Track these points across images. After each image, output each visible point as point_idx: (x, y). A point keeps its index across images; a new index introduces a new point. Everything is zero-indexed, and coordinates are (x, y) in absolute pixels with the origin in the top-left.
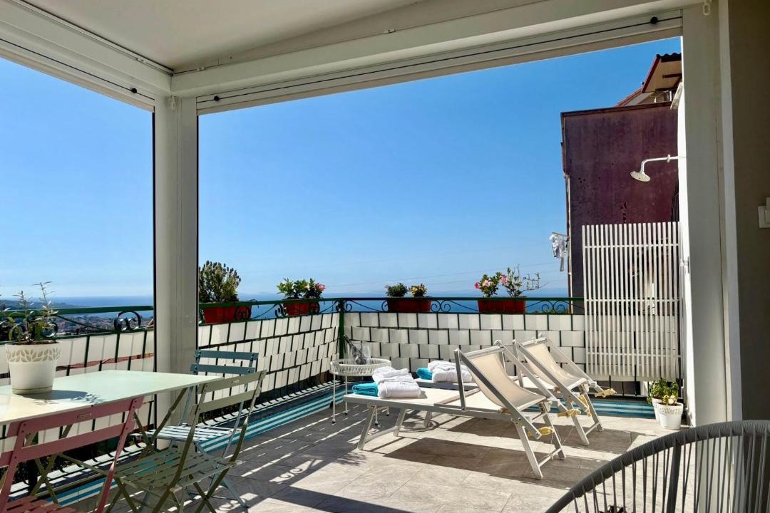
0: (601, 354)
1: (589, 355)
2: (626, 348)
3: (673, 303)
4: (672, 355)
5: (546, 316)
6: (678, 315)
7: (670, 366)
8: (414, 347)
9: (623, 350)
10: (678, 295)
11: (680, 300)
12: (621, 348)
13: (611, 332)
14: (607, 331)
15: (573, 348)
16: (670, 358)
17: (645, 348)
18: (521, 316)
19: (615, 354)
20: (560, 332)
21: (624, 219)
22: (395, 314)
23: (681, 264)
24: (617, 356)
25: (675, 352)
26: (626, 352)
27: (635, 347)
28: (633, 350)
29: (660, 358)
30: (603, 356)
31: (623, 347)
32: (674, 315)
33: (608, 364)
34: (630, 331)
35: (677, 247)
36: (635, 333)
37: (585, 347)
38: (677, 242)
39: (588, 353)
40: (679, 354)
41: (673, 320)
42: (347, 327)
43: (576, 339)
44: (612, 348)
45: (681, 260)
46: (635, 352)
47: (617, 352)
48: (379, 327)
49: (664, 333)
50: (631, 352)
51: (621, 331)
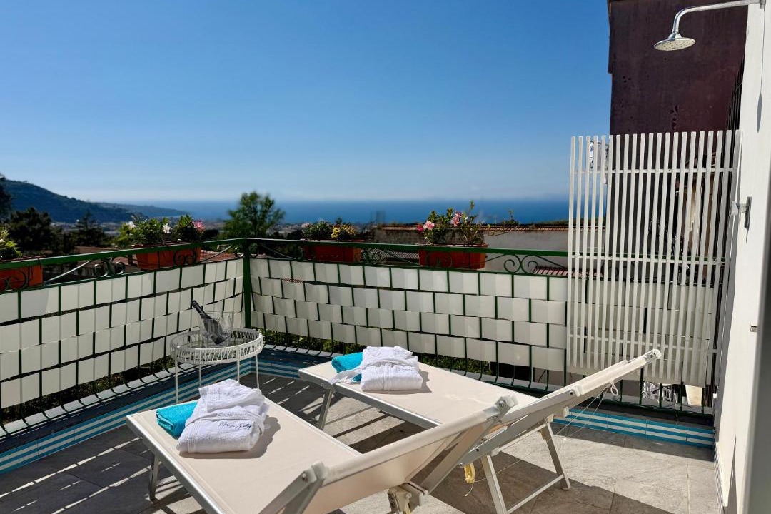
0: (590, 338)
1: (572, 339)
2: (629, 331)
3: (714, 268)
4: (703, 349)
5: (509, 277)
6: (721, 286)
7: (698, 364)
8: (336, 309)
9: (625, 336)
10: (724, 255)
11: (726, 262)
12: (622, 330)
13: (608, 306)
14: (601, 304)
15: (548, 325)
16: (699, 354)
17: (660, 333)
18: (475, 275)
19: (611, 340)
20: (530, 300)
21: (674, 124)
22: (311, 264)
23: (734, 211)
24: (614, 344)
25: (710, 343)
26: (629, 338)
27: (644, 331)
28: (640, 337)
29: (683, 352)
30: (593, 341)
31: (626, 330)
32: (712, 286)
33: (600, 352)
34: (638, 307)
35: (730, 174)
36: (646, 310)
37: (566, 326)
38: (731, 166)
39: (569, 335)
40: (715, 347)
41: (711, 294)
42: (254, 277)
43: (551, 312)
44: (607, 329)
45: (734, 203)
46: (644, 340)
47: (614, 337)
48: (292, 280)
49: (694, 314)
50: (636, 339)
51: (624, 305)
